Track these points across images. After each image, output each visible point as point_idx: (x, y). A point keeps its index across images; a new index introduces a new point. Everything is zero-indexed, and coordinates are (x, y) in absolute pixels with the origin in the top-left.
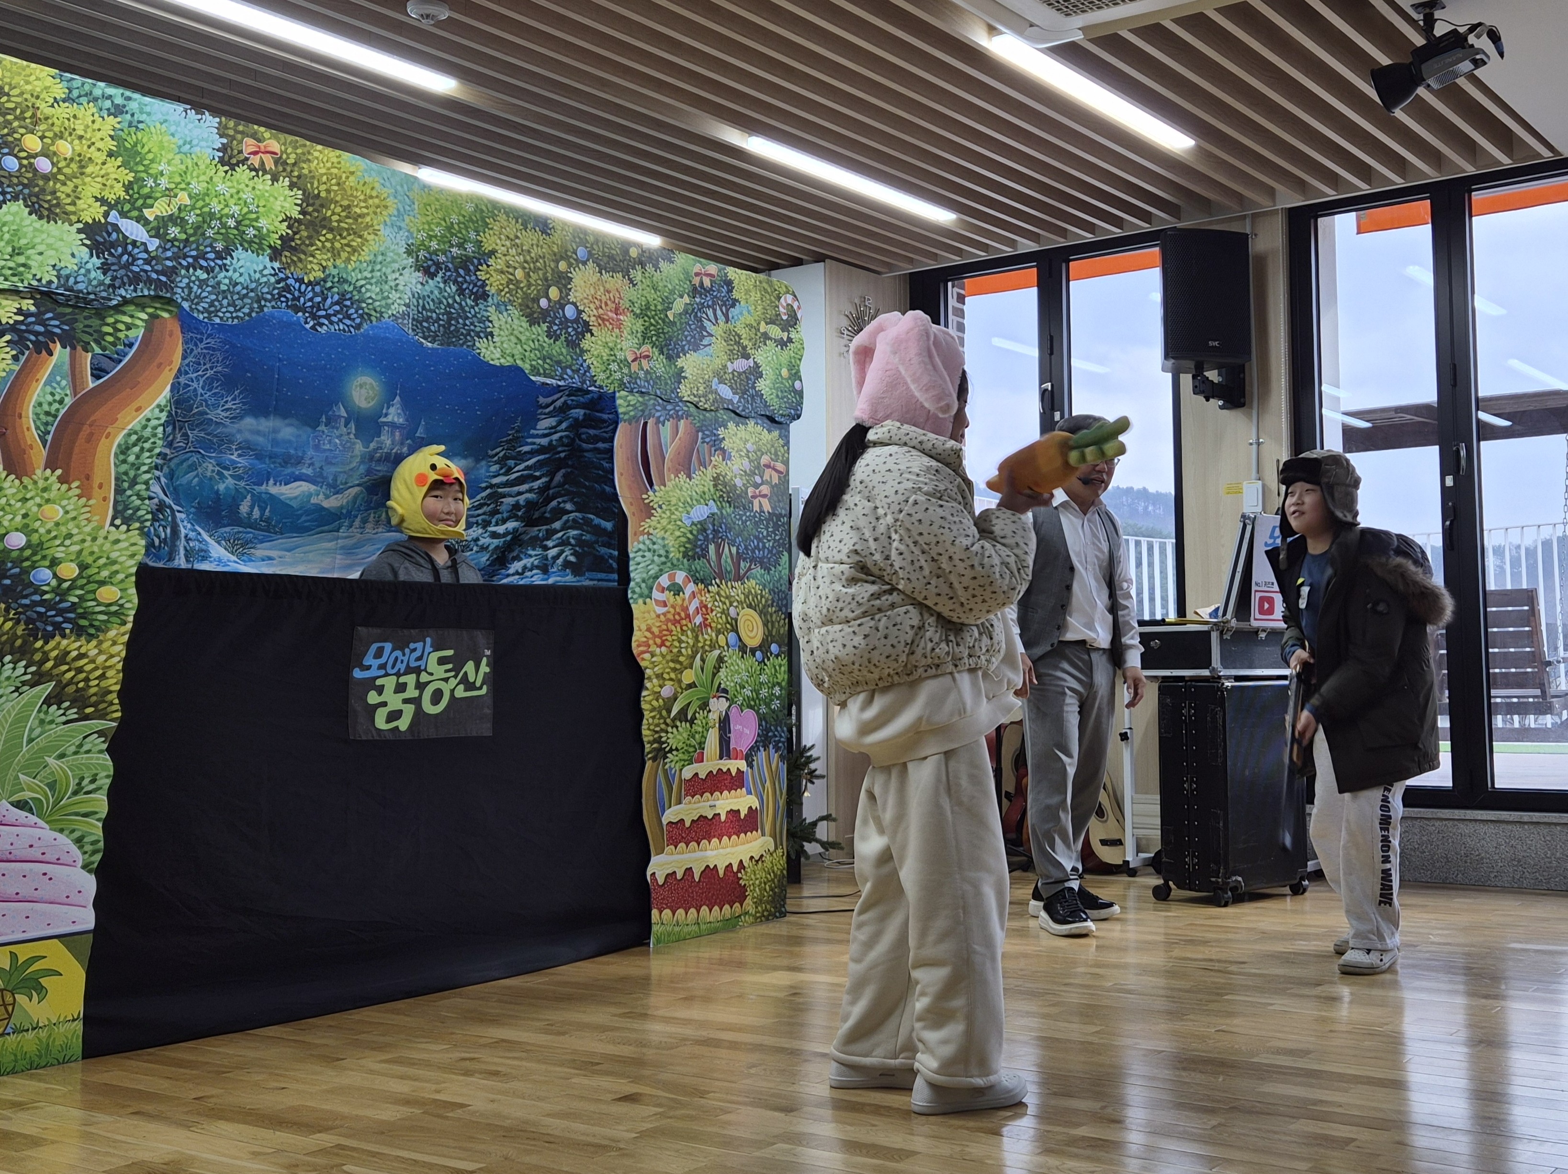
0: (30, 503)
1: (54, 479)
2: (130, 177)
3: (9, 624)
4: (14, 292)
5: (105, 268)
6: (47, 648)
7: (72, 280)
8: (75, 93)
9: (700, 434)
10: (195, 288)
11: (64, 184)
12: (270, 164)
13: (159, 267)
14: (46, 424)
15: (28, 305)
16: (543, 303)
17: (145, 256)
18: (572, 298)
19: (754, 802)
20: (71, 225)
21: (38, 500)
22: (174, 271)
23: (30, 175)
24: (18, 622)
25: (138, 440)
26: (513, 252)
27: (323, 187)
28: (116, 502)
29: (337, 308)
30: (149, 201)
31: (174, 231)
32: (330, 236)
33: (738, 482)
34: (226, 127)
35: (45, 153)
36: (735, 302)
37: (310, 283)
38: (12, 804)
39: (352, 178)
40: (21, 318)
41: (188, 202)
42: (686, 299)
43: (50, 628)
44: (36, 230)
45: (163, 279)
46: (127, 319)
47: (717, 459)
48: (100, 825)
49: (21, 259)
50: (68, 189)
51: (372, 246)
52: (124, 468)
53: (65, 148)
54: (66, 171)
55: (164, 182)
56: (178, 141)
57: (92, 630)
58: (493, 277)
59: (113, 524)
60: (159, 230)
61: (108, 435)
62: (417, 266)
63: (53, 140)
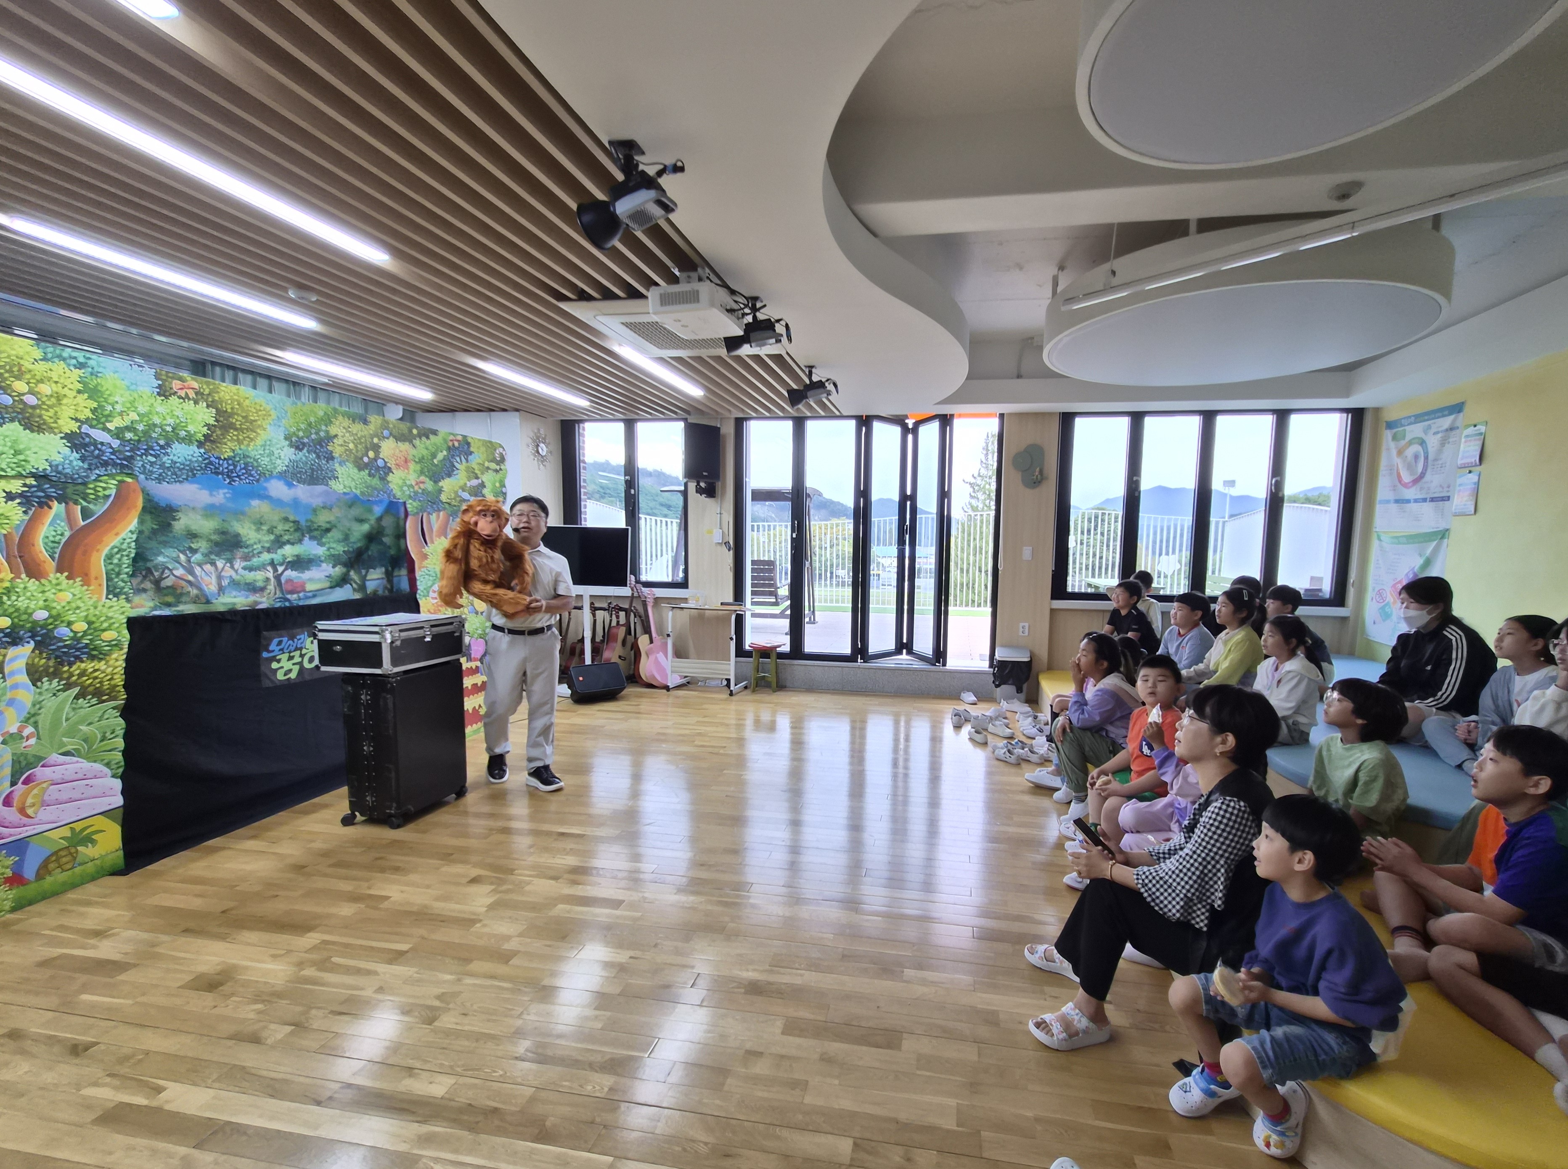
0: (47, 594)
1: (63, 578)
2: (95, 405)
3: (44, 661)
4: (20, 476)
5: (83, 459)
6: (72, 670)
7: (60, 467)
8: (49, 355)
10: (148, 467)
11: (47, 410)
12: (192, 394)
13: (122, 456)
14: (53, 548)
15: (32, 481)
16: (366, 459)
17: (111, 450)
18: (381, 456)
20: (55, 434)
21: (53, 591)
22: (132, 458)
23: (21, 406)
24: (49, 659)
25: (119, 551)
27: (229, 407)
28: (108, 586)
29: (244, 471)
30: (110, 419)
31: (129, 435)
32: (235, 433)
34: (160, 374)
35: (31, 392)
36: (471, 453)
37: (225, 459)
39: (247, 401)
40: (27, 489)
41: (138, 418)
43: (72, 659)
44: (30, 439)
45: (124, 463)
46: (104, 485)
48: (120, 754)
49: (22, 457)
50: (50, 414)
51: (263, 436)
52: (111, 567)
53: (45, 389)
54: (48, 403)
55: (118, 408)
56: (126, 382)
57: (101, 656)
58: (337, 448)
59: (107, 598)
60: (118, 434)
61: (98, 551)
62: (291, 446)
63: (36, 384)
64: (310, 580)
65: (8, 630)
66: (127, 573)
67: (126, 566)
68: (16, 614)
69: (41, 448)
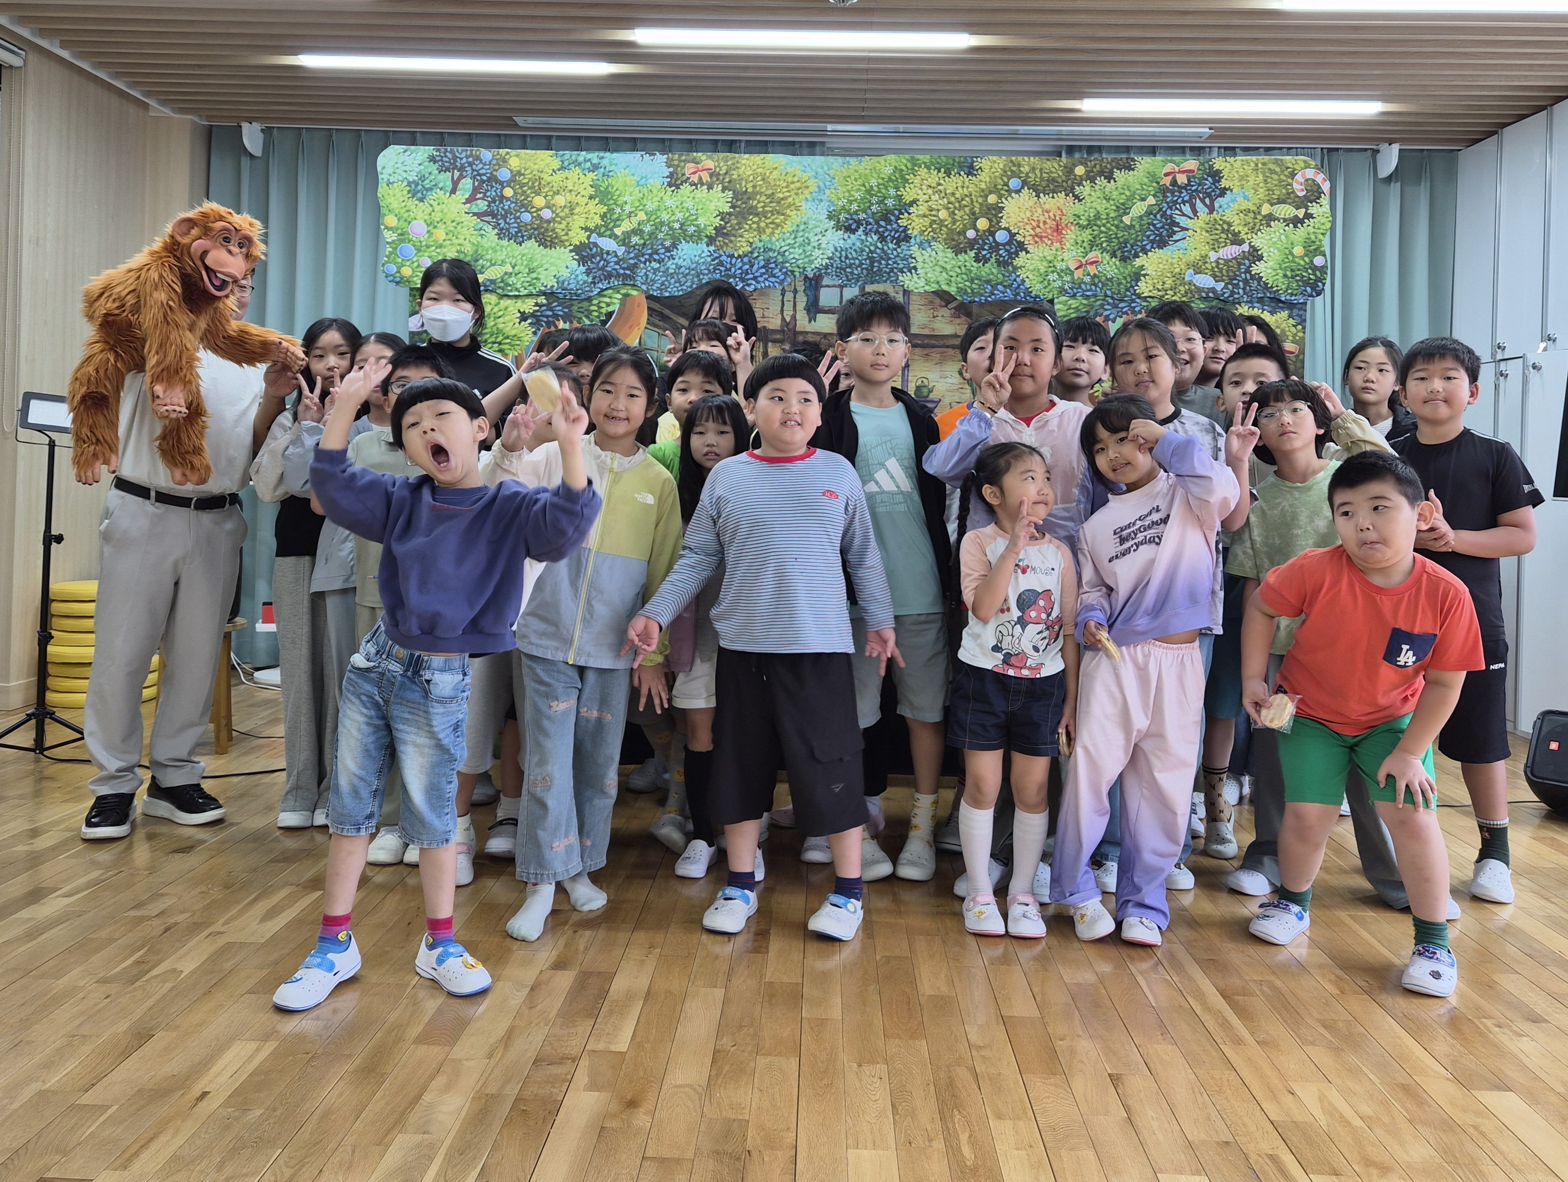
2: (605, 209)
4: (532, 295)
5: (588, 272)
7: (566, 283)
10: (651, 275)
11: (560, 223)
12: (706, 177)
13: (625, 265)
15: (542, 300)
16: (971, 233)
17: (616, 259)
20: (565, 248)
22: (635, 266)
23: (538, 222)
26: (936, 197)
27: (750, 185)
29: (763, 270)
30: (618, 223)
31: (635, 239)
32: (756, 219)
34: (672, 160)
35: (548, 206)
37: (739, 256)
40: (537, 308)
41: (645, 218)
42: (1152, 200)
44: (543, 255)
45: (628, 272)
46: (607, 300)
49: (534, 275)
50: (563, 226)
51: (795, 218)
53: (560, 200)
54: (562, 214)
55: (628, 208)
56: (637, 178)
58: (916, 222)
60: (624, 241)
62: (838, 227)
63: (552, 196)
69: (552, 264)
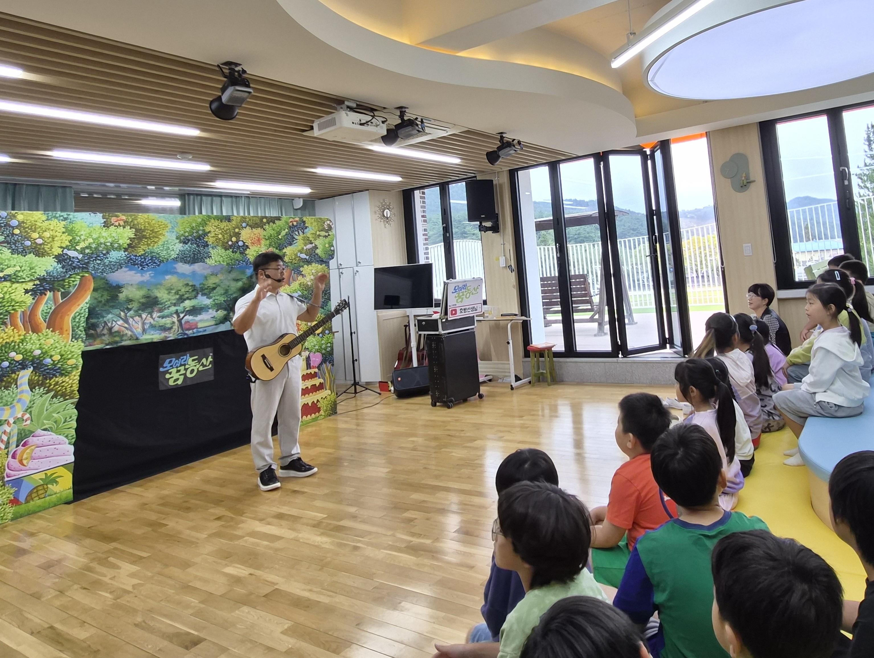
0: (41, 341)
1: (50, 331)
2: (71, 238)
3: (37, 378)
4: (31, 280)
5: (63, 267)
6: (51, 382)
7: (52, 273)
8: (50, 217)
9: (293, 272)
10: (97, 266)
11: (47, 245)
12: (122, 223)
13: (83, 263)
14: (46, 316)
15: (38, 282)
16: (230, 243)
17: (77, 260)
18: (241, 239)
19: (322, 381)
20: (50, 256)
21: (44, 339)
22: (88, 262)
23: (35, 245)
24: (39, 376)
25: (79, 314)
26: (217, 230)
27: (142, 226)
28: (72, 334)
29: (150, 261)
30: (78, 244)
31: (87, 251)
32: (146, 240)
33: (309, 283)
34: (106, 216)
35: (40, 238)
36: (306, 228)
37: (140, 256)
38: (42, 430)
39: (153, 221)
40: (34, 287)
41: (92, 241)
42: (287, 230)
43: (51, 376)
44: (38, 261)
45: (84, 266)
47: (300, 278)
48: (74, 430)
49: (33, 271)
50: (49, 246)
51: (163, 239)
52: (74, 324)
53: (47, 234)
54: (48, 241)
55: (83, 237)
56: (88, 223)
57: (66, 374)
58: (210, 239)
59: (71, 341)
60: (82, 252)
61: (68, 315)
62: (180, 242)
63: (43, 233)
64: (201, 321)
65: (21, 362)
66: (83, 326)
67: (82, 322)
68: (25, 353)
69: (43, 265)
